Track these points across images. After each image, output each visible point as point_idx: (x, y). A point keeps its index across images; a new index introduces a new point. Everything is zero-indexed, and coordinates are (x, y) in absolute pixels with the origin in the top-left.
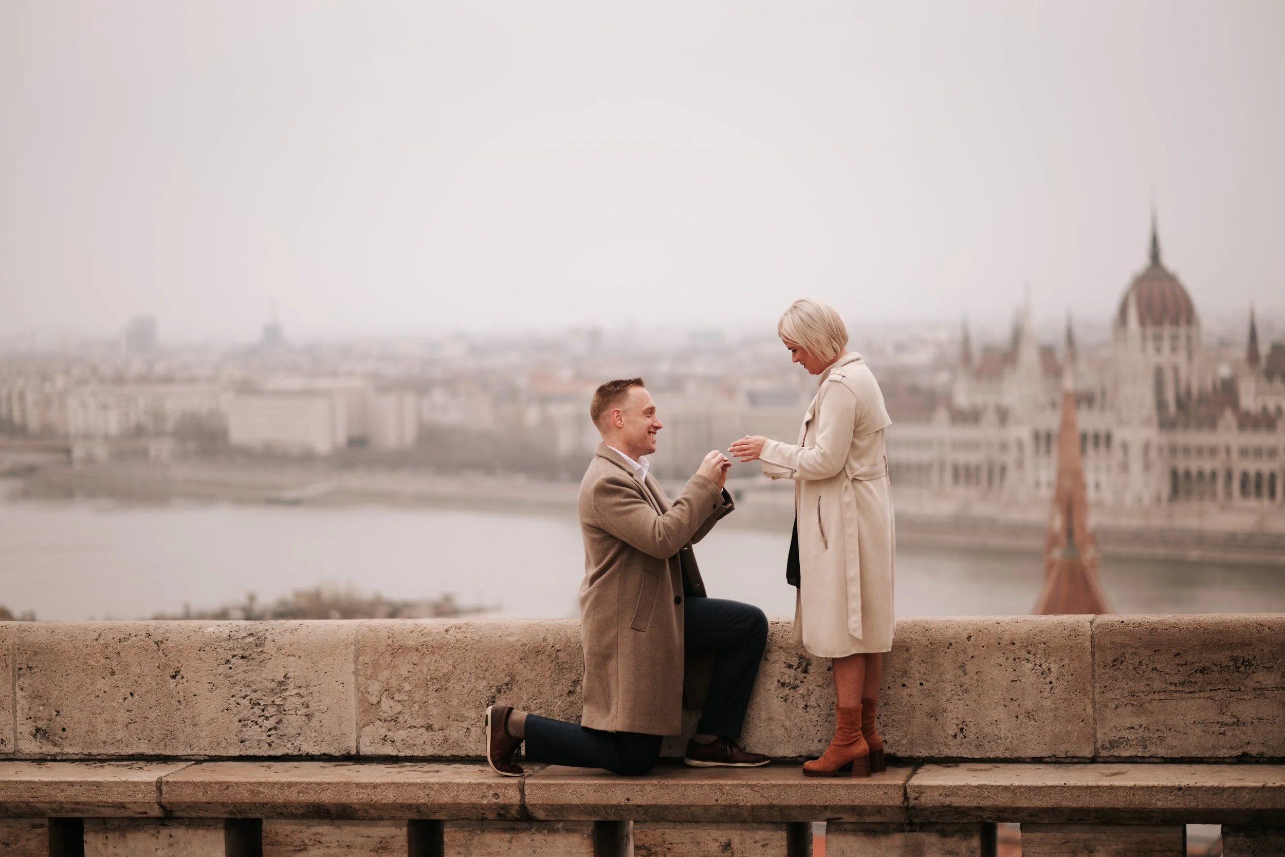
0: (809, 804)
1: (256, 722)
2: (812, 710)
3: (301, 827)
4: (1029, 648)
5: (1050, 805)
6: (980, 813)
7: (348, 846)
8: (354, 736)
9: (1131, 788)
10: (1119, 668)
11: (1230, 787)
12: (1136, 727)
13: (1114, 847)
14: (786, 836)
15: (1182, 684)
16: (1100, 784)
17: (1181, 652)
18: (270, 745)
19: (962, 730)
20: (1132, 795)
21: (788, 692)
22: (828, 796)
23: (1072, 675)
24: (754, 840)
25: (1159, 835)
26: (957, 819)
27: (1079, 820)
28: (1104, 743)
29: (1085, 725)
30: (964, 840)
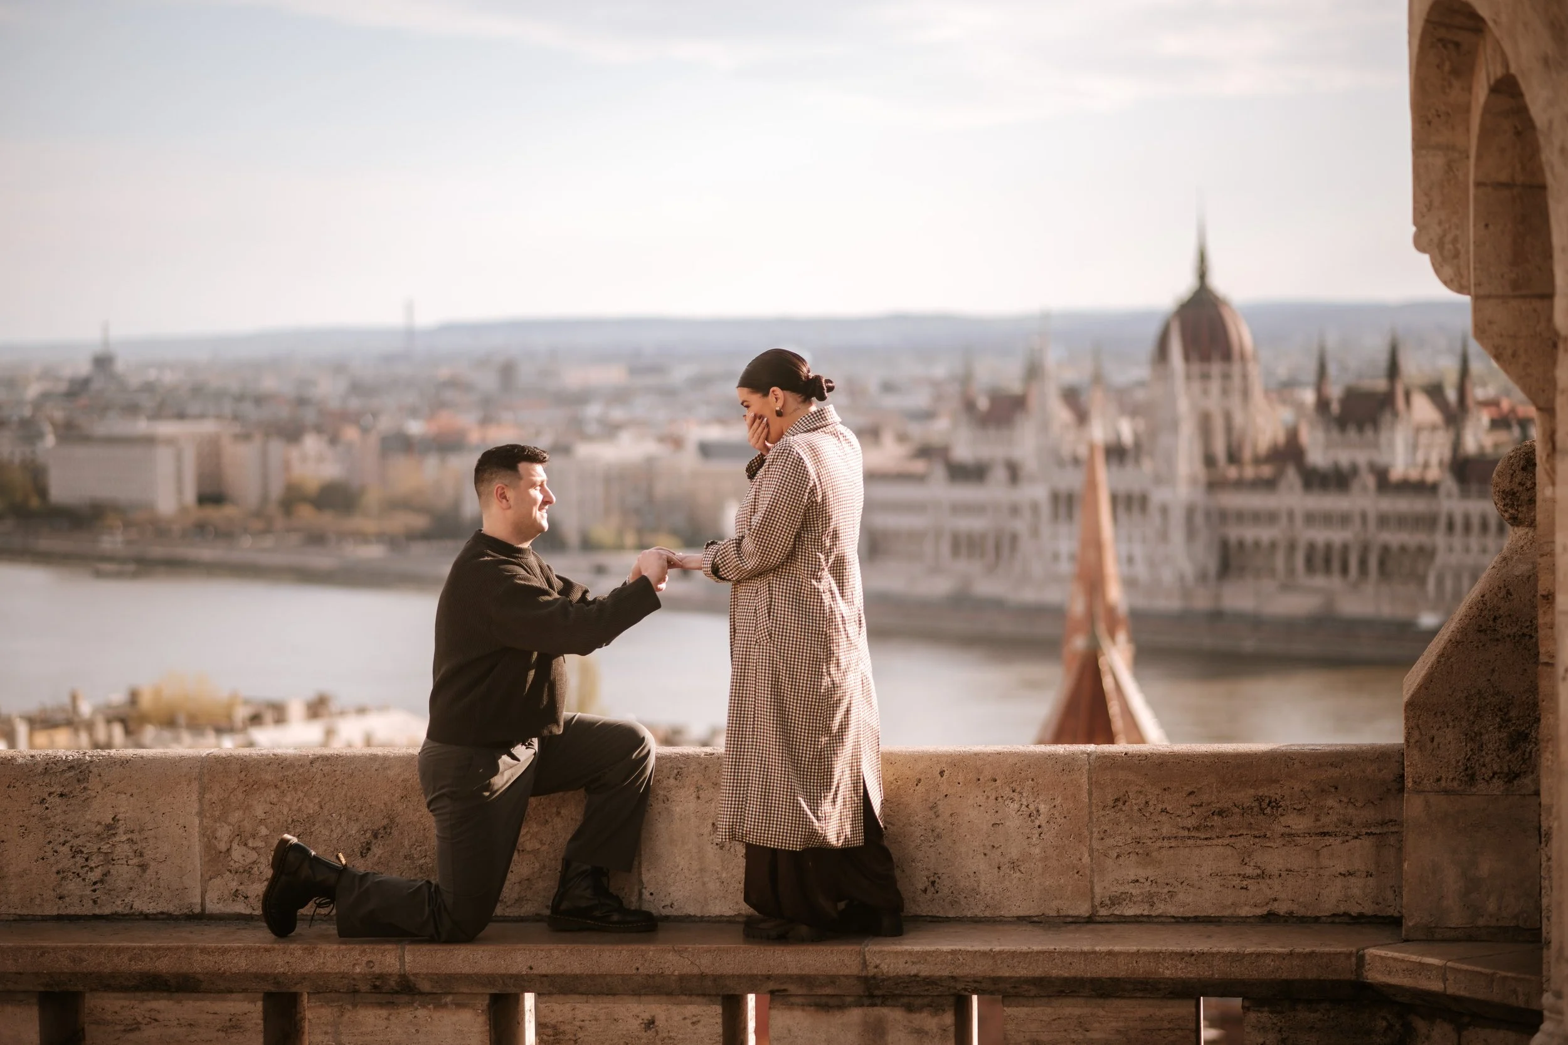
0: (749, 973)
1: (78, 874)
3: (133, 1002)
4: (1014, 785)
5: (1036, 975)
6: (953, 984)
7: (190, 1025)
8: (198, 891)
9: (1134, 953)
10: (1121, 810)
11: (1252, 954)
12: (1142, 880)
13: (1114, 1024)
14: (721, 1011)
15: (1197, 829)
16: (1097, 949)
17: (1196, 790)
18: (95, 902)
19: (933, 883)
20: (1135, 962)
22: (772, 963)
23: (1065, 817)
24: (683, 1017)
25: (1167, 1011)
26: (928, 990)
27: (1072, 992)
28: (1104, 900)
29: (1081, 877)
30: (935, 1015)
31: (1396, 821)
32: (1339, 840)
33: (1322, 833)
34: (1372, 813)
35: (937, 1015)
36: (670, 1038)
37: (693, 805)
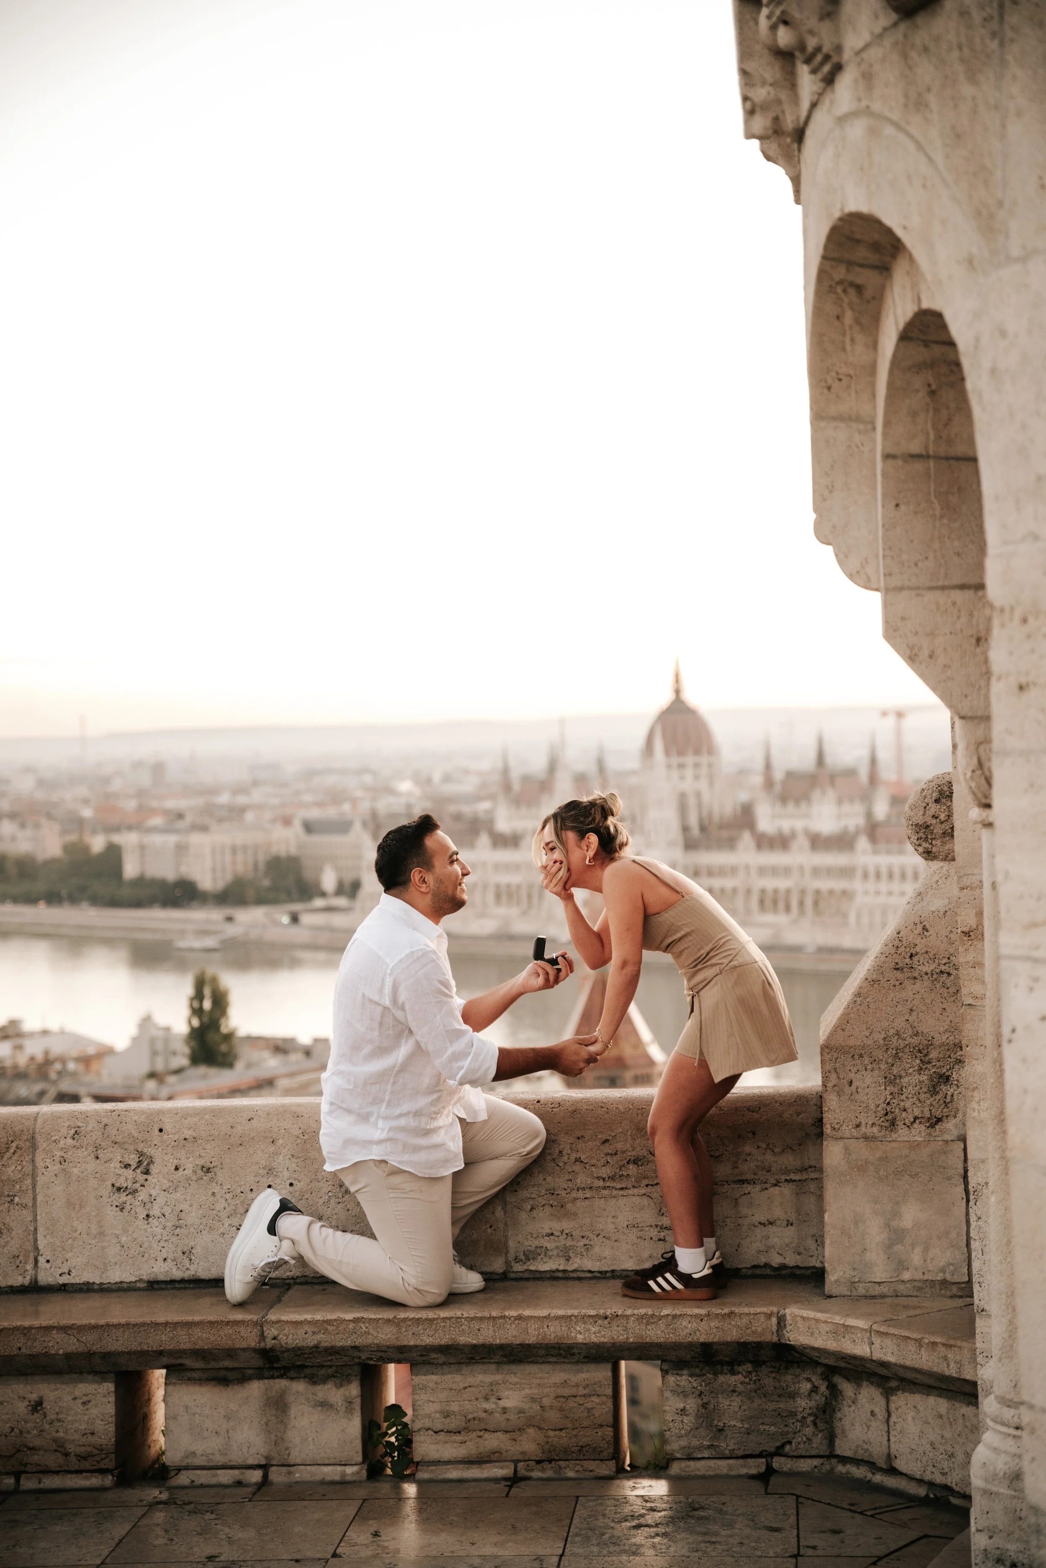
2: (155, 1221)
5: (443, 1343)
6: (356, 1354)
9: (545, 1318)
11: (668, 1315)
12: (556, 1233)
13: (527, 1391)
14: (113, 1389)
15: (612, 1178)
16: (507, 1313)
17: (610, 1138)
20: (545, 1327)
21: (125, 1199)
22: (164, 1338)
24: (73, 1397)
25: (583, 1376)
26: (331, 1360)
27: (482, 1358)
28: (518, 1254)
29: (494, 1232)
30: (339, 1386)
31: (815, 1167)
32: (758, 1188)
33: (740, 1181)
34: (791, 1159)
35: (341, 1385)
36: (59, 1420)
37: (91, 1165)
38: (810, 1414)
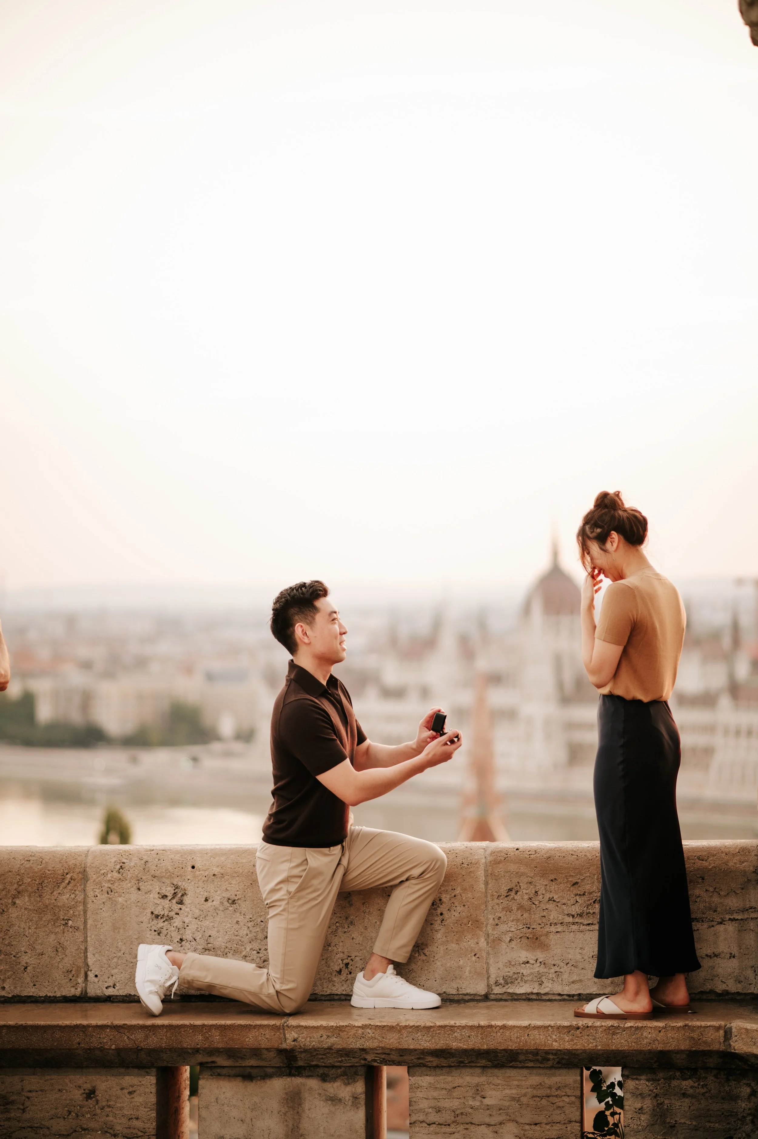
2: (187, 944)
5: (438, 1047)
6: (363, 1055)
9: (526, 1027)
10: (513, 899)
12: (531, 962)
13: (507, 1091)
14: (154, 1081)
15: (580, 915)
16: (493, 1023)
17: (579, 881)
19: (347, 965)
20: (526, 1035)
21: (162, 924)
22: (200, 1038)
23: (464, 905)
24: (121, 1087)
25: (555, 1079)
26: (340, 1062)
27: (470, 1062)
28: (498, 979)
29: (478, 959)
30: (347, 1084)
31: (755, 908)
32: (706, 925)
34: (734, 901)
35: (349, 1084)
36: (109, 1106)
37: (134, 896)
38: (749, 1114)
